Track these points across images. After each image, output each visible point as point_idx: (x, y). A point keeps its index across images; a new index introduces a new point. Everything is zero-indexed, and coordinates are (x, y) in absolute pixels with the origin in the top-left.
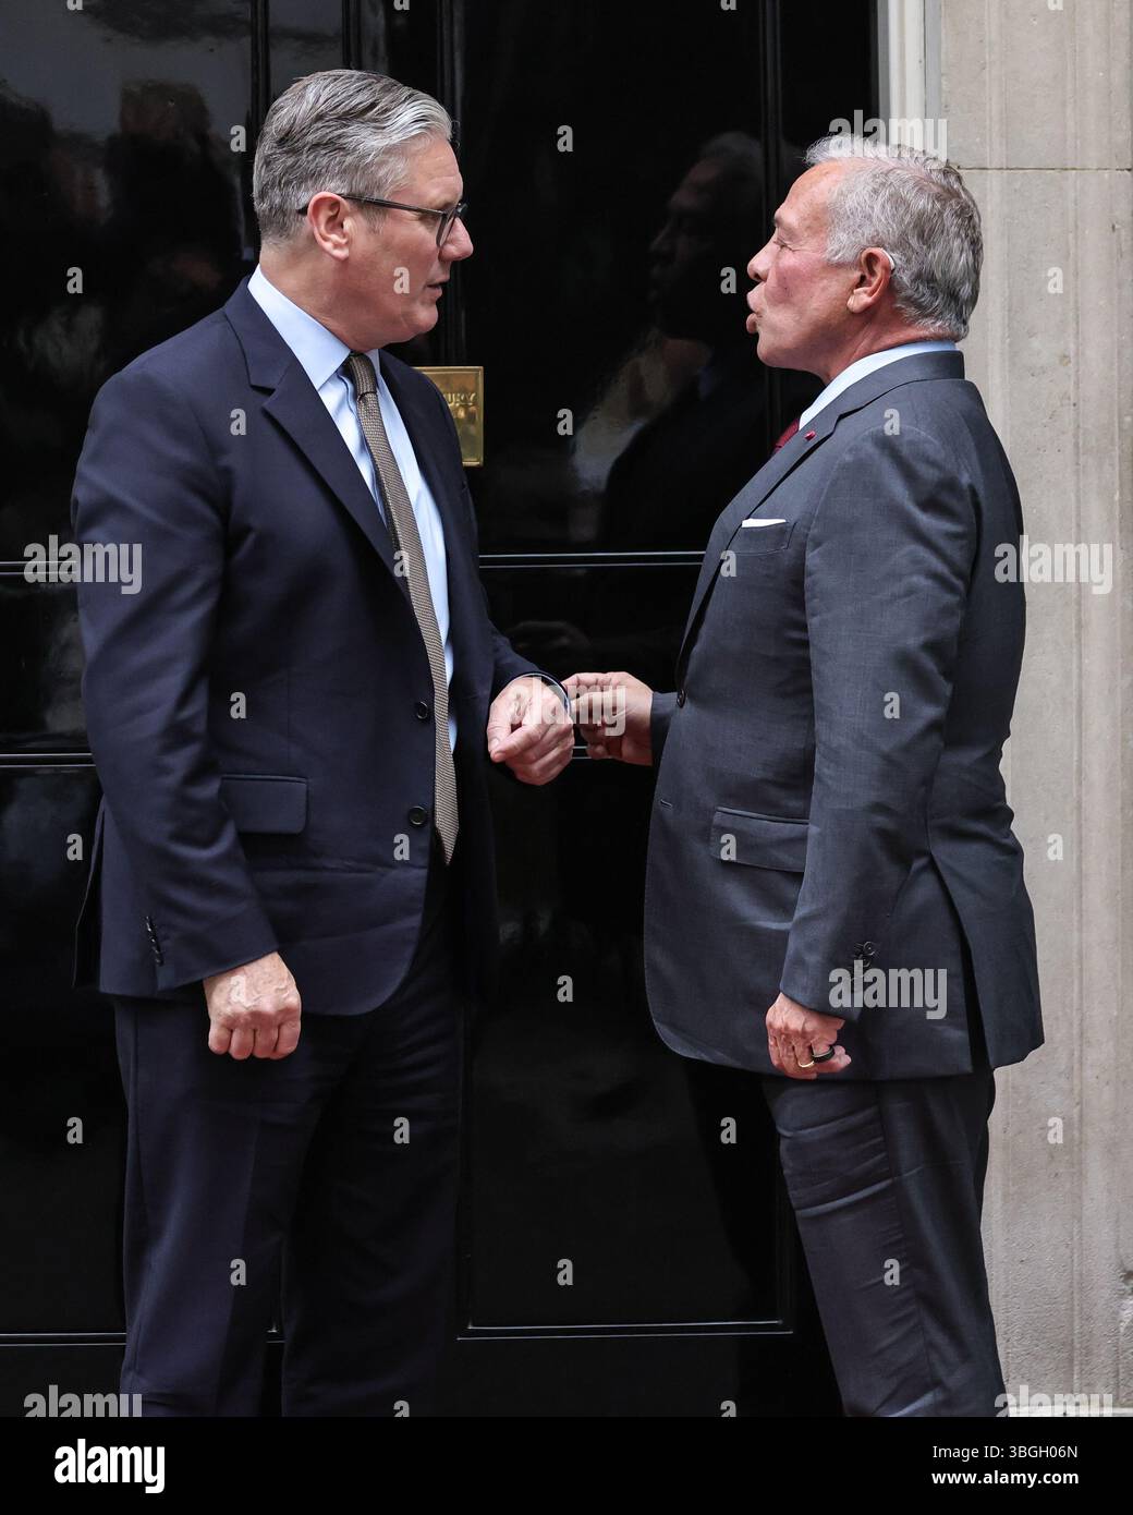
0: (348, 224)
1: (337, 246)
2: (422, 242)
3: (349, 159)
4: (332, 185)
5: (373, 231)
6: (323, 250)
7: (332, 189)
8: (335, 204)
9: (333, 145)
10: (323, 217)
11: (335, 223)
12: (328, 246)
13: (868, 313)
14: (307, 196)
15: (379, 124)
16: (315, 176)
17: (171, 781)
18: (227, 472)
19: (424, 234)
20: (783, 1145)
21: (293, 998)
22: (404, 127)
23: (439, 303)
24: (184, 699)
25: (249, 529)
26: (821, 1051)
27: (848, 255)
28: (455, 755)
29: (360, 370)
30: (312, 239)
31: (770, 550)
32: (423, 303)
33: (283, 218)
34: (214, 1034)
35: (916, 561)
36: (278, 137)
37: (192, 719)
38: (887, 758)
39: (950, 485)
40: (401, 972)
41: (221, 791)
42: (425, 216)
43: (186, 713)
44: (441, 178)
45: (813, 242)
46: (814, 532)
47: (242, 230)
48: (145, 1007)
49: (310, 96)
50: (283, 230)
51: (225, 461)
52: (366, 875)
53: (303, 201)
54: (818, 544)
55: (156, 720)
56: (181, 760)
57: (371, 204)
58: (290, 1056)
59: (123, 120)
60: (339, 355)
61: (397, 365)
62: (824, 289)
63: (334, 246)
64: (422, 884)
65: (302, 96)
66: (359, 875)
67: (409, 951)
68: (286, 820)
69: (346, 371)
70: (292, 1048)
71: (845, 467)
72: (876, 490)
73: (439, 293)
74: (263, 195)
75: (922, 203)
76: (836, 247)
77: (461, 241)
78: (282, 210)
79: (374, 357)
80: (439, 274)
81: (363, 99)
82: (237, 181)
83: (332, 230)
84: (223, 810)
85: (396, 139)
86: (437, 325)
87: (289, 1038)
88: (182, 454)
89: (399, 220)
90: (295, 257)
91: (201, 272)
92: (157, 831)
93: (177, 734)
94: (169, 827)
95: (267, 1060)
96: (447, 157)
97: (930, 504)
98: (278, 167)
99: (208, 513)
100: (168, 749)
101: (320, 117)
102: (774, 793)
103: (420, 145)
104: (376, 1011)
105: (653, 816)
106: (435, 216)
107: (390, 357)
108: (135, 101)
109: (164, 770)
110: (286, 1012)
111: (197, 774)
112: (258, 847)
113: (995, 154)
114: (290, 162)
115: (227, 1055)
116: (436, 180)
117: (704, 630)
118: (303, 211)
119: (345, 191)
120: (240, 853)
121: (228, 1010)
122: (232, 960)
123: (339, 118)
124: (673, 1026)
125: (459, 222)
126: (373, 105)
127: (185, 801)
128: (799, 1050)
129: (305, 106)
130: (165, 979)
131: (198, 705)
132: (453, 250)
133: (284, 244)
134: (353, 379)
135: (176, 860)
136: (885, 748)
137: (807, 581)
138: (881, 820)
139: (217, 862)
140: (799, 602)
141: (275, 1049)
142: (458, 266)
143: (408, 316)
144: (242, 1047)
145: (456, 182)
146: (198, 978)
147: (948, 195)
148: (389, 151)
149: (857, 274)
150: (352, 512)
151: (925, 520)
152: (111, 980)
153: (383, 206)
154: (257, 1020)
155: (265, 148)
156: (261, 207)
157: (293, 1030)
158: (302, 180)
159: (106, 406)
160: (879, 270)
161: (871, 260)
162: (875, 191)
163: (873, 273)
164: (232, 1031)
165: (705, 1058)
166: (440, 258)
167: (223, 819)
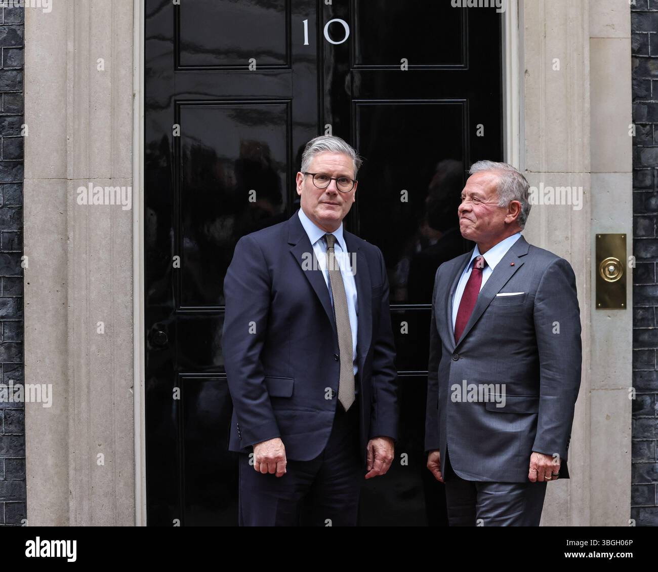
17: (244, 376)
24: (250, 349)
27: (506, 204)
29: (328, 239)
34: (255, 464)
37: (254, 355)
41: (263, 382)
43: (251, 353)
46: (539, 296)
51: (271, 267)
55: (240, 356)
56: (248, 369)
59: (241, 154)
62: (497, 215)
64: (333, 417)
66: (311, 413)
67: (327, 439)
68: (286, 392)
76: (502, 202)
84: (263, 388)
88: (255, 265)
93: (247, 361)
94: (242, 392)
99: (264, 286)
100: (243, 366)
108: (245, 147)
109: (241, 373)
110: (281, 458)
111: (253, 375)
112: (276, 401)
113: (543, 167)
115: (259, 472)
120: (269, 403)
121: (260, 456)
127: (249, 384)
131: (256, 351)
134: (326, 242)
139: (258, 405)
141: (276, 470)
144: (264, 469)
146: (250, 445)
149: (508, 210)
154: (267, 460)
160: (516, 209)
163: (513, 210)
164: (260, 464)
167: (263, 392)
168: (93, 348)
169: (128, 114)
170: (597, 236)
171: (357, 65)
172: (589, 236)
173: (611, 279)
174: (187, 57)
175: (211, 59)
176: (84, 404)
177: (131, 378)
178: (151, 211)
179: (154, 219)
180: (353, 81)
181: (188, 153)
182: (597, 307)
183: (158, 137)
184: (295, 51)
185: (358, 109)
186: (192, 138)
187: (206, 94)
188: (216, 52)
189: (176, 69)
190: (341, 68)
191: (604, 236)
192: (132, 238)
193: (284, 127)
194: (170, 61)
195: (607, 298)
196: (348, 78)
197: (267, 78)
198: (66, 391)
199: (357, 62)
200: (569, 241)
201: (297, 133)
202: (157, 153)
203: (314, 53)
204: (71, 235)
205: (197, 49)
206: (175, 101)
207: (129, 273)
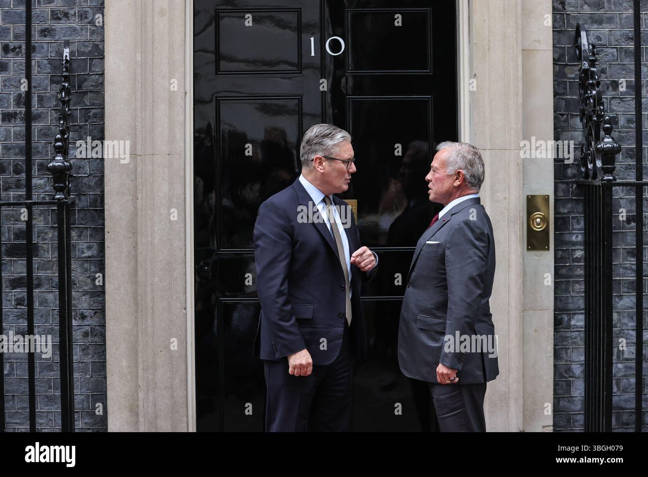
0: (324, 164)
1: (321, 169)
2: (343, 169)
3: (324, 147)
4: (320, 154)
5: (330, 166)
6: (318, 170)
7: (320, 155)
8: (320, 159)
9: (320, 143)
10: (317, 162)
11: (320, 163)
12: (319, 169)
13: (459, 186)
14: (313, 157)
15: (332, 138)
16: (315, 151)
17: (278, 305)
18: (292, 226)
19: (343, 166)
20: (434, 400)
21: (310, 360)
22: (338, 139)
23: (349, 184)
24: (282, 285)
25: (298, 241)
26: (452, 378)
27: (453, 173)
28: (351, 299)
29: (327, 200)
30: (315, 167)
31: (435, 250)
32: (345, 184)
33: (307, 162)
34: (290, 369)
35: (475, 253)
36: (306, 141)
37: (284, 290)
38: (468, 304)
39: (483, 233)
40: (337, 354)
41: (292, 308)
42: (344, 162)
43: (282, 288)
44: (348, 152)
45: (443, 170)
46: (448, 245)
47: (296, 165)
48: (272, 363)
49: (315, 131)
50: (307, 165)
52: (328, 329)
53: (313, 158)
54: (448, 249)
55: (274, 290)
56: (281, 300)
57: (330, 159)
58: (310, 375)
59: (265, 137)
60: (322, 197)
61: (338, 199)
62: (447, 182)
63: (320, 169)
64: (342, 332)
65: (313, 131)
67: (339, 349)
68: (308, 315)
69: (324, 201)
70: (310, 373)
71: (456, 229)
72: (465, 235)
73: (349, 181)
74: (303, 156)
75: (470, 157)
76: (449, 171)
77: (353, 168)
78: (307, 160)
79: (331, 197)
80: (348, 177)
81: (328, 131)
82: (295, 152)
83: (320, 165)
84: (292, 313)
85: (336, 142)
86: (348, 190)
87: (309, 371)
88: (281, 222)
89: (337, 163)
90: (311, 172)
91: (285, 175)
92: (275, 318)
93: (280, 293)
94: (278, 317)
95: (304, 376)
96: (350, 146)
97: (478, 239)
98: (306, 149)
99: (289, 238)
100: (278, 297)
101: (317, 136)
102: (434, 311)
103: (342, 144)
104: (330, 364)
105: (401, 316)
106: (346, 162)
107: (335, 197)
108: (268, 131)
109: (277, 303)
110: (309, 364)
111: (286, 303)
112: (301, 322)
113: (488, 146)
114: (309, 148)
115: (294, 375)
116: (347, 153)
117: (415, 269)
118: (313, 160)
119: (323, 155)
120: (296, 324)
121: (294, 364)
122: (294, 351)
123: (322, 137)
124: (405, 369)
125: (353, 163)
126: (330, 133)
127: (283, 311)
128: (446, 378)
129: (313, 133)
130: (278, 356)
131: (285, 286)
132: (351, 170)
133: (308, 168)
134: (325, 203)
135: (279, 325)
136: (468, 300)
137: (446, 258)
138: (467, 320)
139: (291, 326)
140: (444, 264)
141: (306, 373)
142: (353, 174)
143: (340, 187)
144: (297, 373)
145: (352, 153)
146: (286, 355)
147: (475, 154)
148: (334, 145)
149: (455, 177)
150: (325, 238)
151: (477, 243)
152: (263, 356)
153: (333, 159)
154: (301, 366)
155: (303, 144)
156: (302, 159)
157: (310, 369)
158: (312, 152)
159: (262, 210)
160: (461, 175)
161: (459, 173)
162: (458, 155)
163: (459, 176)
164: (295, 369)
165: (413, 377)
166: (348, 173)
167: (292, 315)
168: (156, 280)
169: (182, 107)
170: (528, 196)
171: (350, 71)
172: (522, 197)
173: (538, 228)
174: (224, 65)
175: (243, 66)
176: (149, 321)
177: (184, 301)
178: (198, 179)
179: (201, 184)
180: (348, 83)
181: (226, 136)
182: (528, 249)
183: (204, 125)
184: (304, 61)
185: (351, 103)
186: (229, 125)
187: (239, 92)
188: (247, 62)
189: (216, 74)
190: (339, 73)
191: (533, 197)
192: (185, 198)
193: (297, 116)
194: (212, 67)
195: (534, 242)
196: (343, 80)
197: (284, 81)
198: (137, 312)
199: (350, 69)
200: (507, 200)
201: (306, 121)
202: (203, 136)
203: (318, 61)
204: (140, 196)
205: (232, 60)
206: (216, 97)
207: (183, 225)
